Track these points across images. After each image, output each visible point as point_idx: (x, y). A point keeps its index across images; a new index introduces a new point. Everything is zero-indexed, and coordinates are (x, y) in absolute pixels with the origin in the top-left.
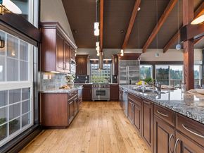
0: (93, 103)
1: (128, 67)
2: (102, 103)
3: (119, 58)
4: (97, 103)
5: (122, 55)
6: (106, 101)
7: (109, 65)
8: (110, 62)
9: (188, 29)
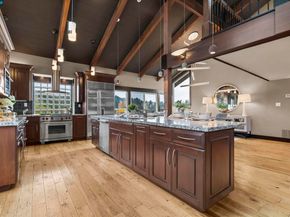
0: (42, 147)
1: (99, 92)
2: (61, 144)
3: (87, 77)
4: (51, 146)
5: (93, 74)
6: (66, 141)
7: (69, 87)
8: (70, 83)
9: (168, 58)
